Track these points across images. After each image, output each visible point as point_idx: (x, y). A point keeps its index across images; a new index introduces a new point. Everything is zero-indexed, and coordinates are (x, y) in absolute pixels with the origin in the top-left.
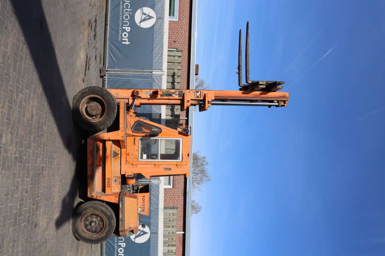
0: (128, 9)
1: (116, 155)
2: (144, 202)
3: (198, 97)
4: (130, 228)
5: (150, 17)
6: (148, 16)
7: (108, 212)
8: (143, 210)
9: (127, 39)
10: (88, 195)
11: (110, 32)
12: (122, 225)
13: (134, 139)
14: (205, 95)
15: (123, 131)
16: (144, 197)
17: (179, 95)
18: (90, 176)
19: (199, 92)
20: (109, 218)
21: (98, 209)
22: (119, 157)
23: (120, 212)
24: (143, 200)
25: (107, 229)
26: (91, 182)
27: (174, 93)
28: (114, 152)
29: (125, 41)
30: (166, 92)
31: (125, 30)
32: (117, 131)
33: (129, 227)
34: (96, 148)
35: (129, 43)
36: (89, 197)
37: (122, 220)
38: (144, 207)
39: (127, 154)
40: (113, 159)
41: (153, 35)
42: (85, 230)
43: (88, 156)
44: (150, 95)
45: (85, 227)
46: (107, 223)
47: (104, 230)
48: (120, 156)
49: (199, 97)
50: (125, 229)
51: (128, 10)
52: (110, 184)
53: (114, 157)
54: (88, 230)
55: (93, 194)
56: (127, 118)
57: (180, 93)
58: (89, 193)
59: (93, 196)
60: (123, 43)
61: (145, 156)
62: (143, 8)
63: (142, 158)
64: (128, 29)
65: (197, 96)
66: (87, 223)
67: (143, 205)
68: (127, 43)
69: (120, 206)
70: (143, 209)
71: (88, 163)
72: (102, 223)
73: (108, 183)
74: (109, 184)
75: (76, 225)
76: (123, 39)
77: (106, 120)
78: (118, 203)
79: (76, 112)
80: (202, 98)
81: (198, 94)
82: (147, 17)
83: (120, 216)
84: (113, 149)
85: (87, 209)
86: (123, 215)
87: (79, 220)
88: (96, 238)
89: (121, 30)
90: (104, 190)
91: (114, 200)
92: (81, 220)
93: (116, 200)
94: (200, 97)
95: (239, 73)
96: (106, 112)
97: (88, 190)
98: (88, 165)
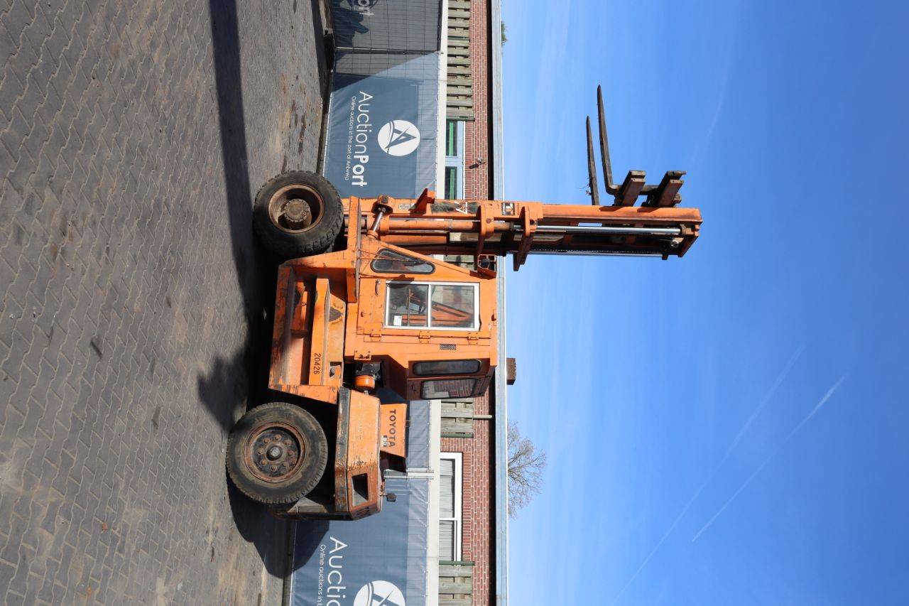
0: (365, 123)
1: (335, 315)
2: (393, 425)
3: (509, 213)
4: (360, 463)
5: (408, 137)
6: (405, 134)
7: (311, 424)
8: (391, 443)
9: (363, 177)
10: (270, 383)
11: (328, 165)
12: (343, 453)
13: (377, 282)
14: (523, 209)
15: (353, 251)
16: (395, 412)
17: (470, 209)
18: (277, 343)
19: (512, 205)
20: (313, 438)
21: (290, 414)
22: (341, 320)
23: (340, 423)
24: (393, 419)
25: (307, 463)
26: (279, 355)
27: (459, 206)
28: (332, 309)
29: (359, 180)
30: (443, 205)
31: (358, 161)
32: (342, 252)
33: (357, 460)
35: (366, 184)
36: (272, 388)
37: (342, 444)
38: (393, 436)
39: (360, 314)
40: (329, 324)
41: (414, 168)
42: (255, 467)
43: (277, 300)
44: (410, 210)
45: (255, 463)
46: (308, 450)
47: (300, 466)
48: (344, 317)
49: (512, 213)
50: (349, 465)
51: (366, 126)
52: (321, 366)
53: (330, 320)
54: (261, 469)
55: (281, 382)
56: (363, 243)
57: (472, 205)
58: (271, 379)
59: (280, 386)
60: (353, 184)
61: (398, 320)
62: (395, 122)
63: (391, 323)
64: (364, 159)
65: (507, 211)
66: (262, 451)
67: (392, 431)
68: (362, 184)
69: (341, 410)
70: (392, 440)
71: (276, 315)
72: (297, 452)
73: (317, 364)
74: (317, 366)
75: (237, 450)
76: (354, 177)
77: (320, 229)
78: (335, 403)
79: (261, 213)
80: (517, 216)
81: (507, 207)
82: (403, 137)
83: (339, 434)
84: (330, 305)
85: (264, 414)
86: (346, 432)
87: (244, 439)
88: (280, 486)
89: (349, 160)
90: (305, 380)
91: (326, 396)
92: (249, 441)
93: (331, 397)
94: (514, 214)
95: (592, 194)
97: (271, 373)
98: (275, 319)
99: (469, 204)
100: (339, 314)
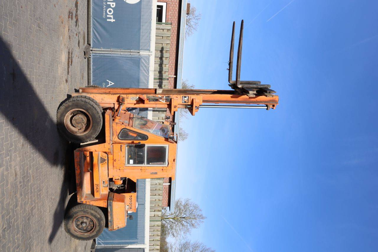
1: (103, 160)
2: (131, 201)
3: (185, 102)
4: (118, 227)
7: (97, 215)
8: (130, 208)
9: (112, 16)
10: (78, 200)
11: (94, 9)
12: (111, 225)
13: (121, 146)
14: (193, 100)
15: (109, 144)
16: (131, 196)
17: (167, 100)
18: (78, 185)
19: (187, 97)
20: (99, 220)
21: (88, 212)
22: (106, 163)
23: (109, 214)
24: (131, 199)
25: (97, 228)
26: (80, 189)
27: (161, 98)
28: (101, 158)
29: (110, 18)
30: (153, 97)
31: (109, 6)
32: (103, 144)
34: (83, 156)
35: (114, 20)
36: (79, 202)
37: (111, 222)
38: (131, 205)
39: (114, 160)
40: (100, 165)
42: (77, 229)
43: (76, 167)
44: (136, 100)
45: (77, 227)
46: (97, 224)
47: (95, 229)
48: (107, 161)
49: (187, 102)
50: (114, 229)
52: (99, 189)
53: (101, 162)
54: (79, 229)
55: (83, 200)
56: (113, 125)
57: (168, 98)
58: (78, 199)
59: (83, 202)
60: (108, 20)
61: (131, 161)
63: (129, 163)
64: (113, 5)
65: (185, 101)
66: (79, 223)
67: (131, 204)
68: (112, 20)
69: (109, 210)
70: (131, 207)
71: (76, 173)
72: (93, 223)
73: (97, 188)
74: (97, 189)
75: (68, 226)
76: (108, 16)
78: (107, 207)
80: (189, 103)
81: (185, 99)
83: (109, 218)
84: (100, 156)
85: (77, 213)
86: (112, 217)
87: (71, 222)
88: (88, 236)
89: (105, 5)
90: (93, 193)
91: (103, 204)
92: (73, 221)
93: (105, 205)
94: (188, 102)
95: (229, 70)
96: (91, 125)
97: (78, 196)
98: (76, 175)
99: (166, 97)
100: (105, 160)
